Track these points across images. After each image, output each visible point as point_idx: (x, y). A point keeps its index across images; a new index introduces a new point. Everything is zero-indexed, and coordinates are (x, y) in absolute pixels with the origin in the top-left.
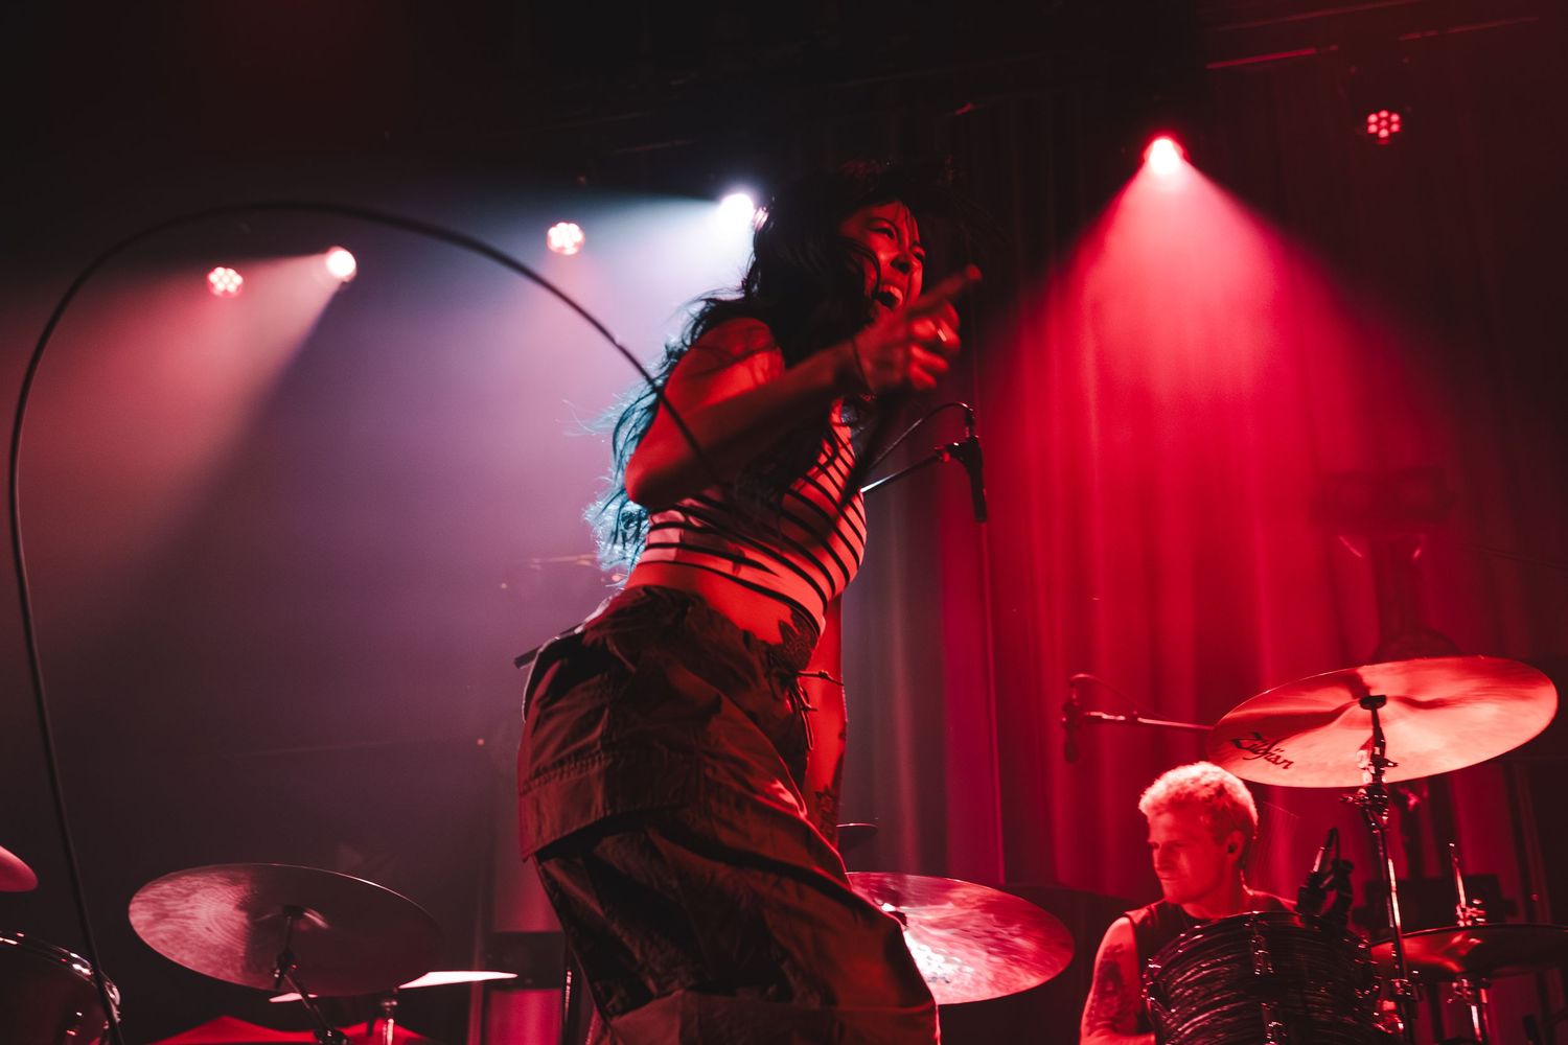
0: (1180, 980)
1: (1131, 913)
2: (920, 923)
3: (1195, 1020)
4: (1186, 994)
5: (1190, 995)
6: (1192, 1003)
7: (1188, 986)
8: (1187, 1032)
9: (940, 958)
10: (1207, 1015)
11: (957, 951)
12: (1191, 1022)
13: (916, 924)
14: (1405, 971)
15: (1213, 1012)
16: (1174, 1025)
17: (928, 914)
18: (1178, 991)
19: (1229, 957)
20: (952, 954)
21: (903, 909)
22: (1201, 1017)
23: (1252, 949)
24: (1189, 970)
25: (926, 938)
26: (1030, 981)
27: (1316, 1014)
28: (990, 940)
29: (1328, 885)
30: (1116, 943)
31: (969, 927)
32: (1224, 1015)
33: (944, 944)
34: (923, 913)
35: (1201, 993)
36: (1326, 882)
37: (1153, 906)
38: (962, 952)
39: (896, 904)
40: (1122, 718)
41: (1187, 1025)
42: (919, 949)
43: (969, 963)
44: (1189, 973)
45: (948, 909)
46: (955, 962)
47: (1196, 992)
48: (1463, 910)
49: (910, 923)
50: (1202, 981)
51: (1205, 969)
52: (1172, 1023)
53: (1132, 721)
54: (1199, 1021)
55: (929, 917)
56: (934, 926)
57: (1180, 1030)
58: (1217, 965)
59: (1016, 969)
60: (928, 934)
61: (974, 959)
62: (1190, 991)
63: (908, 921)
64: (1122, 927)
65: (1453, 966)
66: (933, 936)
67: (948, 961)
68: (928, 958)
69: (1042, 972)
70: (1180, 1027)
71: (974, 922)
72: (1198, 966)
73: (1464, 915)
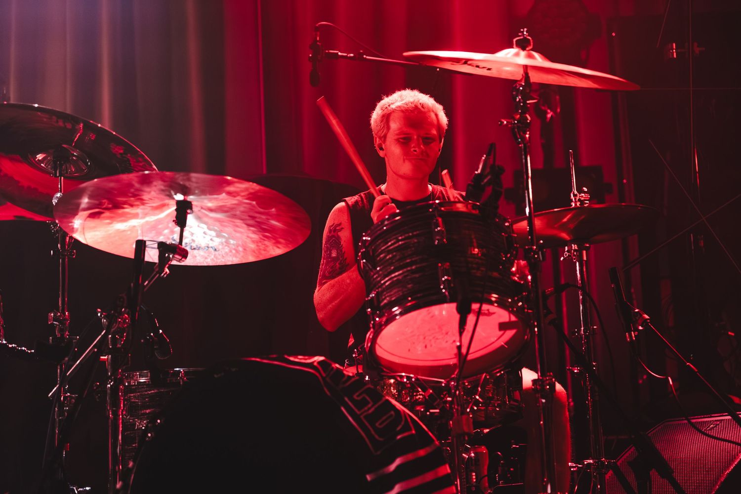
0: (383, 248)
1: (346, 199)
2: (202, 208)
3: (393, 275)
4: (388, 257)
5: (390, 258)
6: (391, 264)
7: (389, 252)
8: (387, 284)
9: (213, 233)
10: (401, 272)
11: (226, 229)
12: (390, 277)
13: (199, 209)
14: (535, 240)
15: (405, 270)
16: (379, 279)
17: (209, 202)
18: (382, 256)
19: (418, 232)
20: (221, 231)
21: (190, 198)
22: (397, 274)
23: (433, 227)
24: (390, 241)
25: (206, 219)
26: (276, 251)
27: (474, 271)
28: (251, 222)
29: (487, 182)
30: (336, 222)
31: (238, 213)
32: (413, 272)
33: (217, 224)
34: (206, 201)
35: (398, 257)
36: (486, 180)
37: (362, 194)
38: (230, 229)
39: (185, 194)
40: (352, 55)
41: (387, 279)
42: (198, 226)
43: (233, 238)
44: (390, 244)
45: (222, 199)
46: (224, 237)
47: (394, 257)
48: (575, 196)
49: (194, 209)
50: (397, 249)
51: (401, 240)
52: (377, 278)
53: (358, 57)
54: (395, 276)
55: (210, 205)
56: (211, 210)
57: (382, 282)
58: (409, 238)
59: (267, 243)
60: (207, 216)
61: (238, 235)
62: (390, 256)
63: (193, 207)
64: (340, 210)
65: (564, 235)
66: (211, 218)
67: (218, 236)
68: (205, 233)
69: (286, 245)
70: (383, 280)
71: (242, 209)
72: (397, 238)
73: (575, 199)
